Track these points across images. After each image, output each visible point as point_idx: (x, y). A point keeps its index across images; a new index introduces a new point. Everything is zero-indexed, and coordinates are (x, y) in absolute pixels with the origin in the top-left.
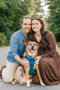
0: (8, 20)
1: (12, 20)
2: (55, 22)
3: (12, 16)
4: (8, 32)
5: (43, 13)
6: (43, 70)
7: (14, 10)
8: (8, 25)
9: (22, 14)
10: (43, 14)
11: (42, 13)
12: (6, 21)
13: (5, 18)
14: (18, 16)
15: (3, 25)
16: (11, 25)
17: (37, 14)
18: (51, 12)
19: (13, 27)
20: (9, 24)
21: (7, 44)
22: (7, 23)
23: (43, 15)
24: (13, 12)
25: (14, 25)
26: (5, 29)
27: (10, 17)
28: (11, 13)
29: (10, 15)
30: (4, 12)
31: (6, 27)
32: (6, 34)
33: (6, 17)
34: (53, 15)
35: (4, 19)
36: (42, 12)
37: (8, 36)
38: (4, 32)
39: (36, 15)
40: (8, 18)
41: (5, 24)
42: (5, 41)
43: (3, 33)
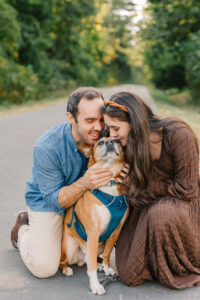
0: (41, 32)
1: (52, 30)
2: (164, 37)
3: (52, 19)
4: (43, 63)
5: (133, 10)
6: (158, 240)
7: (58, 5)
8: (42, 45)
9: (79, 15)
10: (132, 13)
11: (130, 10)
12: (36, 34)
13: (35, 26)
14: (69, 19)
15: (29, 45)
16: (50, 44)
17: (117, 12)
18: (156, 10)
19: (54, 49)
20: (45, 41)
21: (40, 96)
22: (41, 39)
23: (132, 17)
24: (54, 10)
25: (58, 43)
26: (35, 54)
27: (48, 21)
28: (51, 12)
29: (47, 16)
30: (31, 9)
31: (37, 50)
32: (36, 69)
33: (37, 24)
34: (162, 18)
35: (32, 28)
36: (130, 7)
37: (41, 73)
38: (32, 63)
39: (113, 15)
40: (42, 26)
41: (34, 42)
42: (35, 86)
43: (30, 67)
